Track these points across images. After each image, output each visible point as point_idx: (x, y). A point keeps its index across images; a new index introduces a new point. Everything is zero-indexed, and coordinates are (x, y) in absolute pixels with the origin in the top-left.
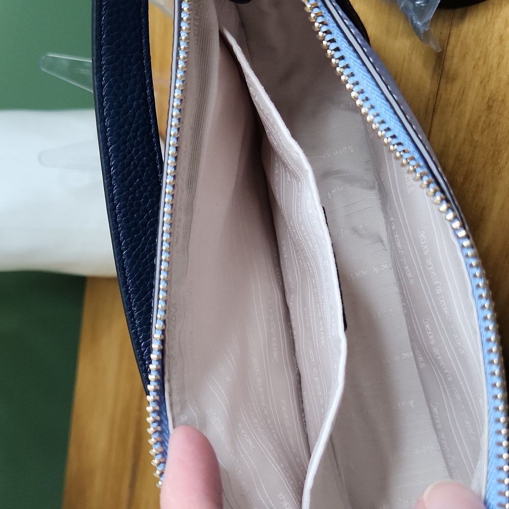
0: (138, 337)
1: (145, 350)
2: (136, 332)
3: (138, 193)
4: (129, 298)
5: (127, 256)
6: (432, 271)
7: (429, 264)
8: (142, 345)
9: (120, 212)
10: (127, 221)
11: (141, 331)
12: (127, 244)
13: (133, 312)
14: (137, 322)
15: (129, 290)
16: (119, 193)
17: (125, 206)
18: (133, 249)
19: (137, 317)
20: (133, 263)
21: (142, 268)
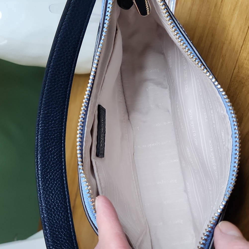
0: (39, 122)
1: (40, 128)
2: (39, 120)
3: (61, 68)
4: (41, 106)
5: (46, 90)
6: (193, 127)
7: (192, 124)
8: (40, 126)
9: (50, 73)
10: (52, 77)
11: (41, 120)
12: (48, 85)
13: (40, 112)
14: (41, 116)
15: (42, 103)
16: (53, 66)
17: (53, 71)
18: (50, 88)
19: (42, 114)
20: (48, 93)
21: (51, 96)
